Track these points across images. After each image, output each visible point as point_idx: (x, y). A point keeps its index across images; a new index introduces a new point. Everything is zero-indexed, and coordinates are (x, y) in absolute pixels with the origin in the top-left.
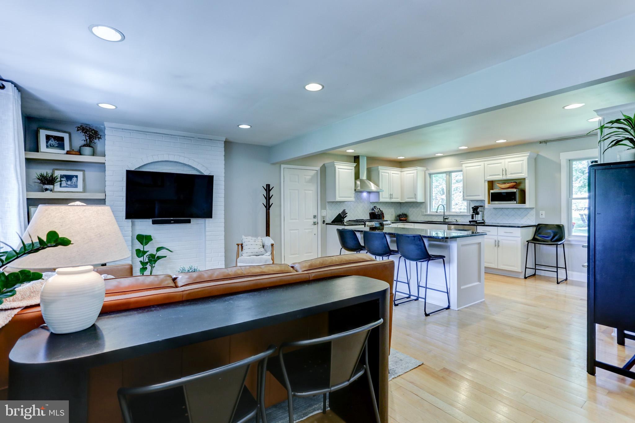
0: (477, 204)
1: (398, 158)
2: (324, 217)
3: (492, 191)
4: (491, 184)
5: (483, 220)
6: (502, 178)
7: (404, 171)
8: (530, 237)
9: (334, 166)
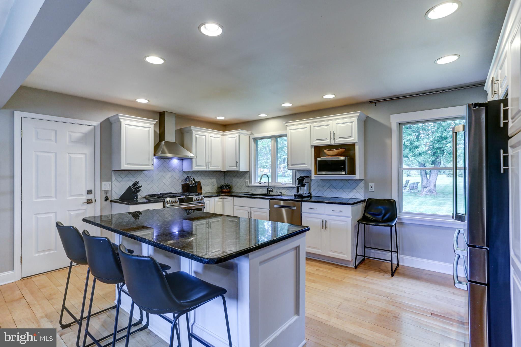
0: (303, 175)
1: (217, 118)
2: (106, 192)
3: (319, 159)
4: (318, 150)
5: (309, 193)
6: (330, 143)
7: (225, 135)
8: (360, 216)
9: (119, 121)
